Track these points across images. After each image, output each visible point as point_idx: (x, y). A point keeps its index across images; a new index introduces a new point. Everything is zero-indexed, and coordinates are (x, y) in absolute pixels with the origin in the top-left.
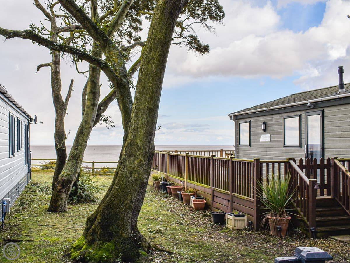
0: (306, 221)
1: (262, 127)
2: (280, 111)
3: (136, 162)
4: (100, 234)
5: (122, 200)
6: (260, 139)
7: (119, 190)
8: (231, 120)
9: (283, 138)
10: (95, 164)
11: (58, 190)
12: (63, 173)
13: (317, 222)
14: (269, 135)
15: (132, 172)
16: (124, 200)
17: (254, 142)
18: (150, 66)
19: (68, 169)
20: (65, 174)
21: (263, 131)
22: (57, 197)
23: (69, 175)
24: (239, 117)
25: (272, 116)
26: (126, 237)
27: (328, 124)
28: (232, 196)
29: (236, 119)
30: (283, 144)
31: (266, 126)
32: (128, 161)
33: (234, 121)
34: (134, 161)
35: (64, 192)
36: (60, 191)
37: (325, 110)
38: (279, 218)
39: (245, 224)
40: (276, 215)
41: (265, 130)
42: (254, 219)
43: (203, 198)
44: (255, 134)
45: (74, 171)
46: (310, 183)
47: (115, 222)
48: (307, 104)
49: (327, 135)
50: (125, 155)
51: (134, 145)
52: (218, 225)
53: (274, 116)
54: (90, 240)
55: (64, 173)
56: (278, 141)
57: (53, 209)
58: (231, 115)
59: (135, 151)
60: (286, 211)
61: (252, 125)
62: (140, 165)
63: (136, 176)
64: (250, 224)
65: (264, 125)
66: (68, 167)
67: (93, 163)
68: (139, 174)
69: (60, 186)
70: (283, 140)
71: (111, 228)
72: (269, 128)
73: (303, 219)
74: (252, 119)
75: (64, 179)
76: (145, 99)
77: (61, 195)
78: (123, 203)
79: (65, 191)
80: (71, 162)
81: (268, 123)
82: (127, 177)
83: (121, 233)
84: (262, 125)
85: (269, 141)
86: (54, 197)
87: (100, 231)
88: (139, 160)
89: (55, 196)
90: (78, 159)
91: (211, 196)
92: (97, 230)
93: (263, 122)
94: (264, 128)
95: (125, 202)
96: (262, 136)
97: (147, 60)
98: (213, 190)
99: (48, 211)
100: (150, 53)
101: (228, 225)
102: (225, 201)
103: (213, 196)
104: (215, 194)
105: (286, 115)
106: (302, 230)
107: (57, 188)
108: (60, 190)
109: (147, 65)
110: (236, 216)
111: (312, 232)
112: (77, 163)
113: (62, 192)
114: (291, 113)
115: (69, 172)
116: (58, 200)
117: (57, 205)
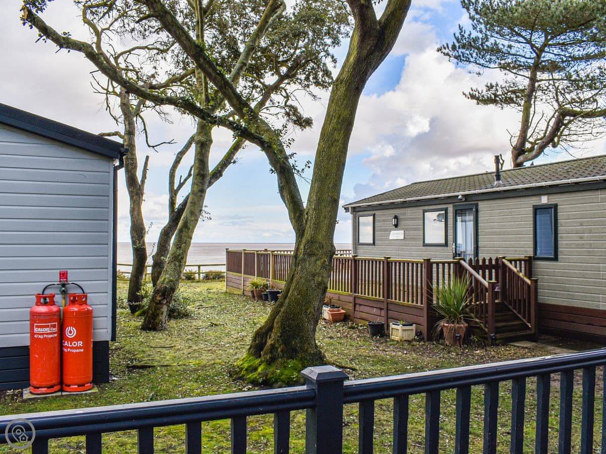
0: (484, 328)
1: (394, 222)
2: (418, 204)
3: (319, 263)
4: (282, 351)
5: (304, 308)
6: (389, 236)
7: (299, 296)
8: (346, 212)
9: (422, 235)
10: (201, 267)
11: (157, 301)
12: (163, 279)
13: (496, 328)
14: (403, 232)
15: (314, 275)
16: (307, 309)
17: (381, 240)
18: (333, 149)
19: (170, 274)
20: (167, 280)
21: (394, 227)
22: (156, 310)
23: (171, 281)
24: (358, 209)
25: (407, 209)
26: (312, 352)
27: (483, 220)
28: (387, 303)
29: (354, 212)
30: (422, 242)
31: (399, 220)
32: (307, 262)
33: (351, 213)
34: (316, 261)
35: (165, 304)
36: (160, 303)
37: (479, 204)
38: (457, 325)
39: (412, 335)
40: (453, 323)
41: (396, 226)
42: (424, 328)
43: (339, 307)
44: (381, 230)
45: (177, 276)
46: (489, 285)
47: (298, 335)
48: (458, 196)
49: (482, 232)
50: (304, 255)
51: (315, 242)
52: (378, 337)
53: (409, 209)
54: (268, 358)
55: (165, 279)
56: (414, 238)
57: (151, 326)
58: (346, 207)
59: (317, 250)
60: (464, 317)
61: (376, 219)
62: (323, 266)
63: (320, 279)
64: (419, 334)
65: (396, 220)
66: (170, 272)
67: (199, 266)
68: (323, 277)
69: (160, 296)
70: (422, 237)
71: (293, 343)
72: (401, 223)
73: (478, 325)
74: (377, 213)
75: (165, 287)
76: (328, 188)
77: (162, 308)
78: (306, 312)
79: (167, 303)
80: (173, 265)
81: (400, 217)
82: (308, 281)
83: (306, 348)
84: (393, 220)
85: (403, 238)
86: (151, 310)
87: (282, 346)
88: (322, 260)
89: (153, 309)
90: (182, 261)
91: (351, 305)
92: (278, 345)
93: (394, 215)
94: (396, 223)
95: (308, 311)
96: (392, 232)
97: (330, 142)
98: (355, 298)
99: (141, 329)
100: (332, 134)
101: (392, 336)
102: (375, 309)
103: (355, 305)
104: (358, 301)
105: (426, 208)
106: (479, 338)
107: (156, 299)
108: (160, 301)
109: (329, 148)
110: (404, 325)
111: (492, 339)
112: (180, 266)
113: (163, 303)
114: (433, 206)
115: (171, 278)
116: (158, 315)
117: (156, 321)
